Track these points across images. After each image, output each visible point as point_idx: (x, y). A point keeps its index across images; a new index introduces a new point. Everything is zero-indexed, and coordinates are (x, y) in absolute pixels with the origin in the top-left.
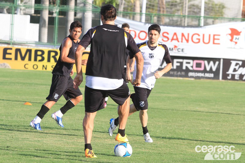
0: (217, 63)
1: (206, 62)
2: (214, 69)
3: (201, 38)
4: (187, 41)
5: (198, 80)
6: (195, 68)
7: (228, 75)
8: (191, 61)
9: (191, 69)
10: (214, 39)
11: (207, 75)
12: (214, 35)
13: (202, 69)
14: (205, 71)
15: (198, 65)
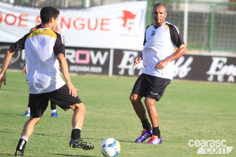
0: (106, 54)
1: (92, 53)
2: (102, 62)
3: (86, 23)
4: (69, 27)
5: (82, 76)
6: (78, 61)
7: (120, 69)
8: (73, 52)
9: (72, 61)
10: (102, 24)
11: (93, 69)
12: (103, 20)
13: (87, 61)
14: (90, 64)
15: (82, 57)
